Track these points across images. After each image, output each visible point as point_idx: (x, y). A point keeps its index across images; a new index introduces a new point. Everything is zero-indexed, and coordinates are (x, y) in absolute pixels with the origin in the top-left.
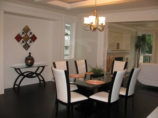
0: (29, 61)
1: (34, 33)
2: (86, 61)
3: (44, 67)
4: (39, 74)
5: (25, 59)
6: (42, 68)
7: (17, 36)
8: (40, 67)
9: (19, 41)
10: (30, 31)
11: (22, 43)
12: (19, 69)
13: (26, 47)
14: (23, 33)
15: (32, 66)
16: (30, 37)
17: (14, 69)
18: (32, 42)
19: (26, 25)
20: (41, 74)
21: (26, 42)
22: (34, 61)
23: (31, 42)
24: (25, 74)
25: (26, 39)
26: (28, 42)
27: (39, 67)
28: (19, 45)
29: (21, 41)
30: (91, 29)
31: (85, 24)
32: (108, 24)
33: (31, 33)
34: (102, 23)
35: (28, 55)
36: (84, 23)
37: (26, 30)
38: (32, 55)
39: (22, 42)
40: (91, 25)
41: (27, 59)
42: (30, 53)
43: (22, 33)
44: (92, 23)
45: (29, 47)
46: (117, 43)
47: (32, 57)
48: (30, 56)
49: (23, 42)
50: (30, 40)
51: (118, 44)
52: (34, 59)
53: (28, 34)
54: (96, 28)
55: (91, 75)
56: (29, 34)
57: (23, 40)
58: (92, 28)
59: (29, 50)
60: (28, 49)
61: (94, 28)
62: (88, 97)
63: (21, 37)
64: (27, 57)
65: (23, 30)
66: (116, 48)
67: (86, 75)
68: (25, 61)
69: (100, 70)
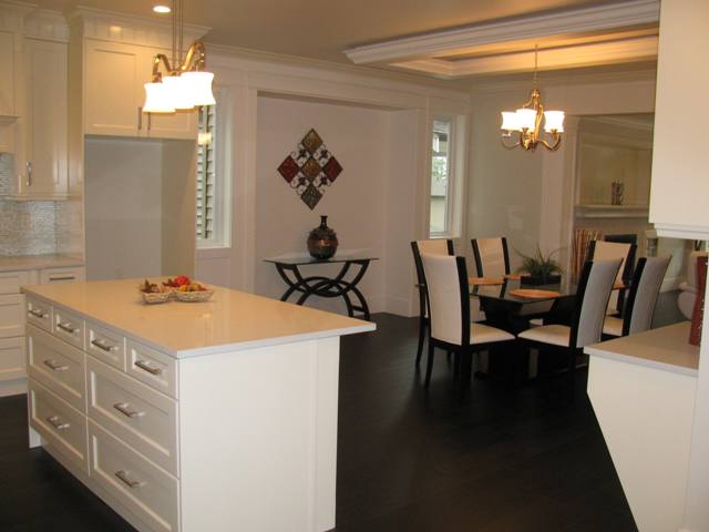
0: (322, 243)
1: (333, 152)
2: (504, 240)
3: (365, 263)
4: (352, 286)
5: (308, 235)
6: (361, 266)
7: (286, 161)
8: (352, 265)
9: (289, 179)
10: (322, 147)
11: (298, 186)
12: (293, 267)
13: (311, 198)
14: (302, 154)
15: (331, 259)
16: (322, 165)
17: (274, 265)
18: (328, 181)
19: (310, 129)
20: (357, 286)
21: (311, 181)
22: (337, 244)
23: (324, 182)
24: (311, 284)
25: (312, 172)
26: (316, 183)
27: (348, 263)
28: (291, 192)
29: (296, 178)
30: (522, 144)
31: (507, 132)
32: (578, 119)
33: (324, 154)
34: (554, 128)
35: (317, 223)
36: (503, 127)
37: (311, 143)
38: (330, 225)
39: (297, 182)
40: (521, 135)
41: (314, 237)
42: (324, 218)
43: (297, 155)
44: (526, 130)
45: (319, 196)
46: (614, 185)
47: (332, 231)
48: (323, 227)
49: (302, 182)
50: (322, 174)
51: (617, 189)
52: (337, 236)
53: (317, 156)
54: (536, 144)
55: (523, 278)
56: (320, 155)
57: (300, 174)
58: (527, 142)
59: (321, 208)
60: (315, 204)
61: (531, 144)
62: (515, 334)
63: (296, 165)
64: (315, 230)
65: (303, 143)
66: (610, 201)
67: (506, 280)
68: (308, 243)
69: (550, 266)
